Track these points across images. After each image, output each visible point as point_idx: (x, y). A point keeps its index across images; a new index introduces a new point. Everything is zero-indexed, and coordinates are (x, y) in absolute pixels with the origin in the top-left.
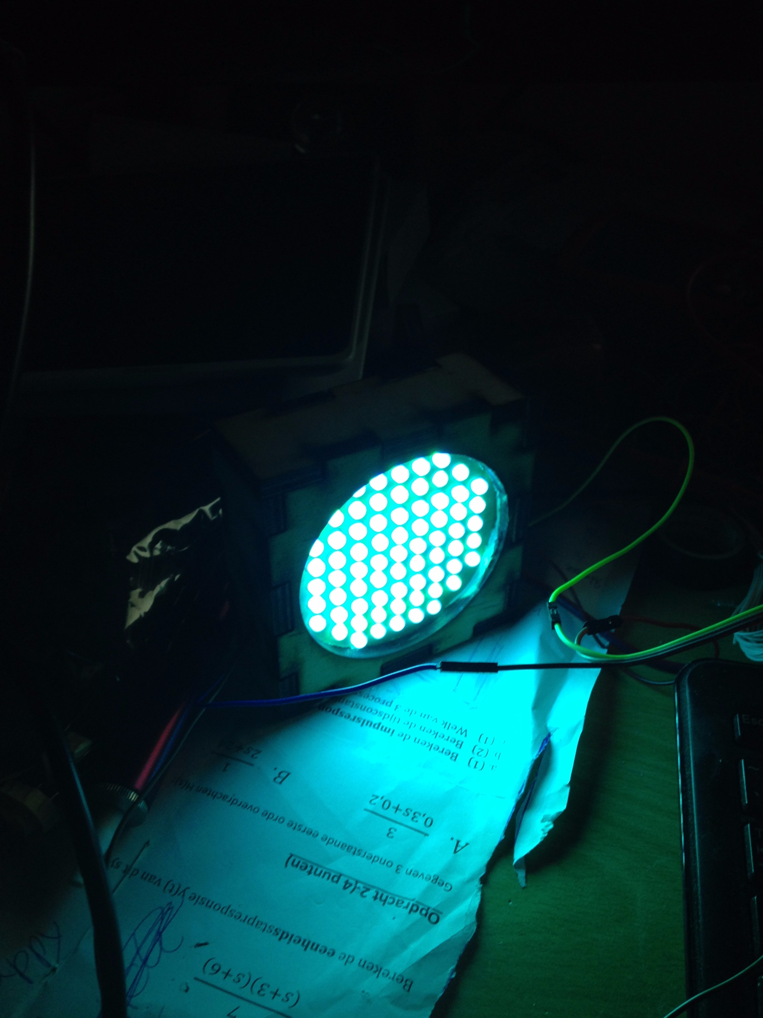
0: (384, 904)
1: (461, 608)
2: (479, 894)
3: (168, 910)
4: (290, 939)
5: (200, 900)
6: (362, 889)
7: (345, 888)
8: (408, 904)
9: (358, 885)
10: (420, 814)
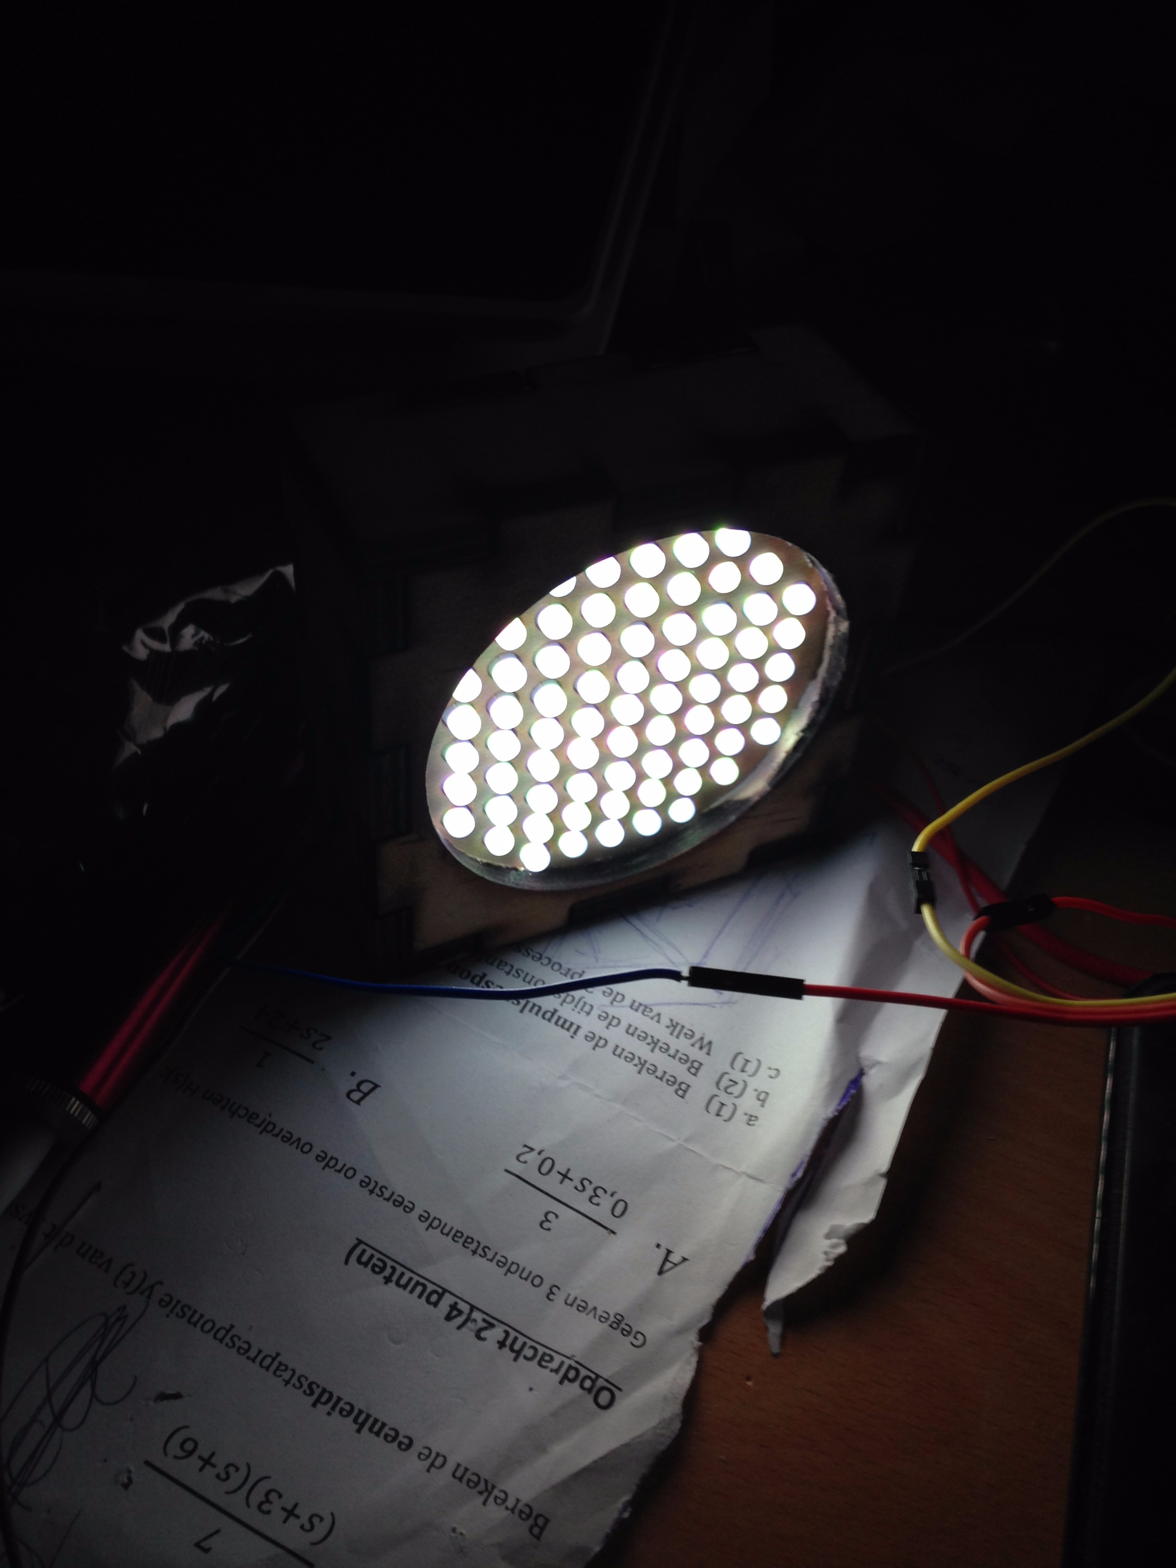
0: (515, 1359)
1: (733, 818)
2: (694, 1359)
3: (118, 1319)
4: (333, 1408)
5: (178, 1309)
6: (481, 1324)
7: (448, 1318)
8: (562, 1363)
9: (476, 1315)
10: (605, 1191)
